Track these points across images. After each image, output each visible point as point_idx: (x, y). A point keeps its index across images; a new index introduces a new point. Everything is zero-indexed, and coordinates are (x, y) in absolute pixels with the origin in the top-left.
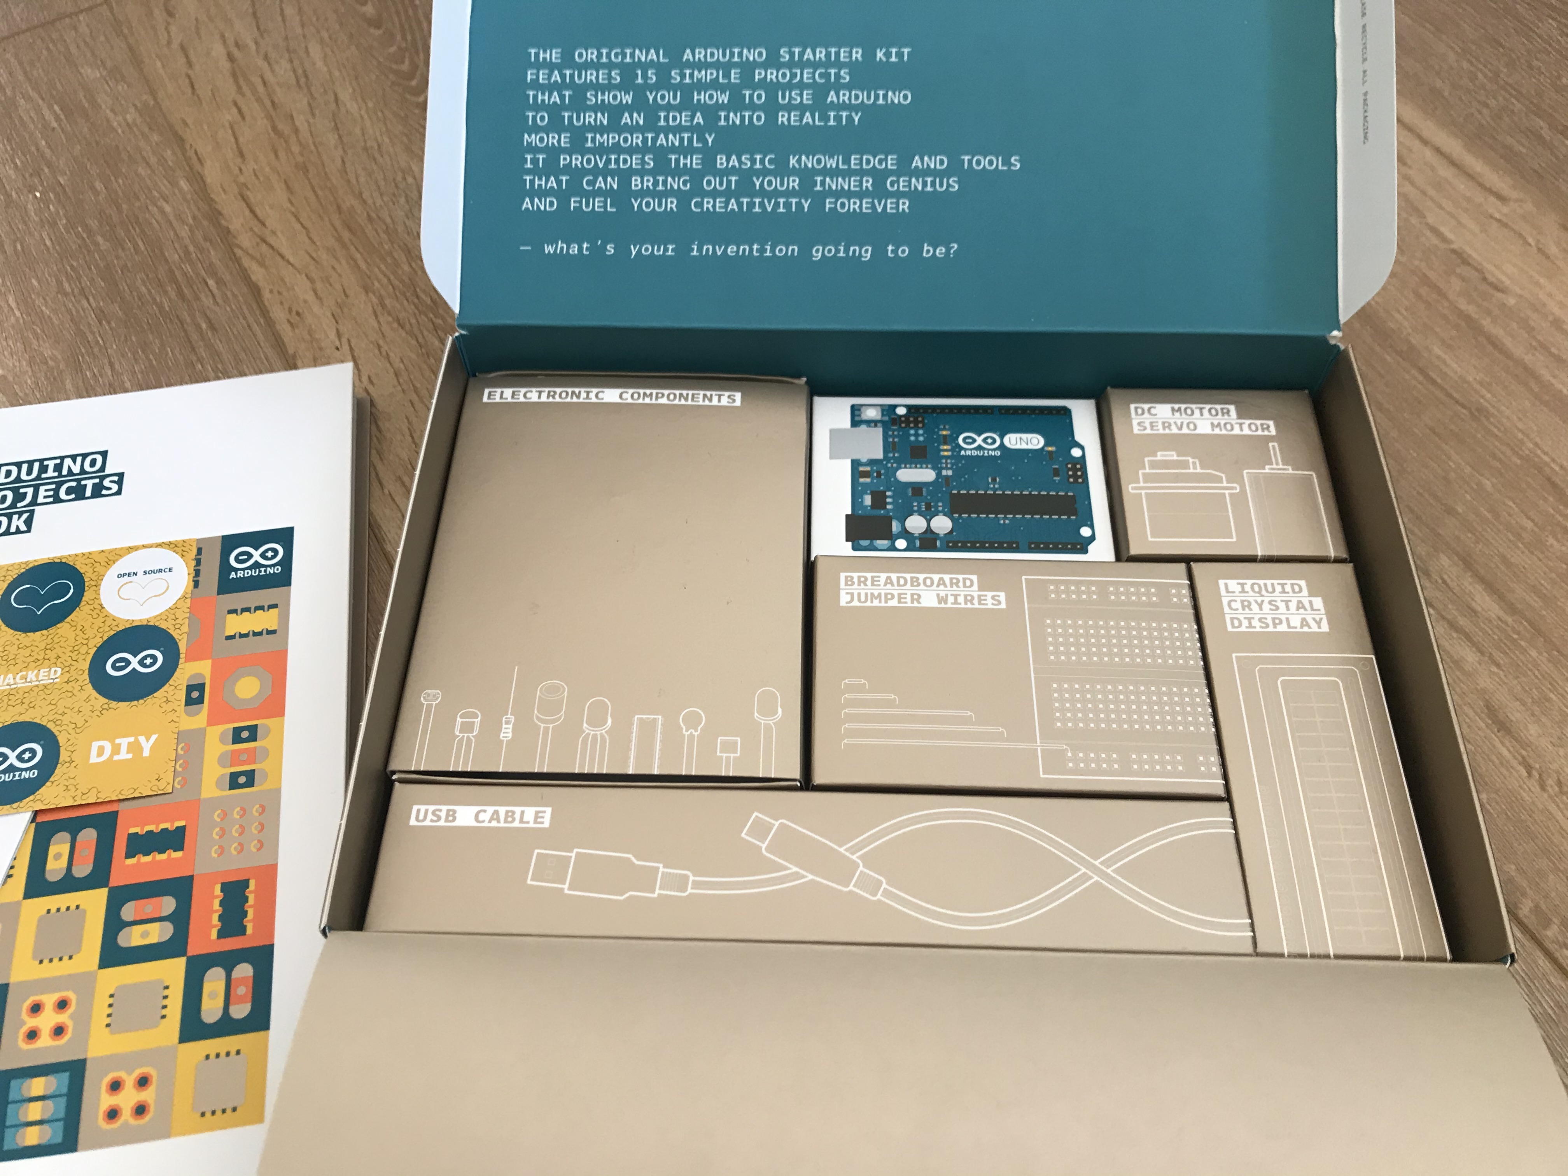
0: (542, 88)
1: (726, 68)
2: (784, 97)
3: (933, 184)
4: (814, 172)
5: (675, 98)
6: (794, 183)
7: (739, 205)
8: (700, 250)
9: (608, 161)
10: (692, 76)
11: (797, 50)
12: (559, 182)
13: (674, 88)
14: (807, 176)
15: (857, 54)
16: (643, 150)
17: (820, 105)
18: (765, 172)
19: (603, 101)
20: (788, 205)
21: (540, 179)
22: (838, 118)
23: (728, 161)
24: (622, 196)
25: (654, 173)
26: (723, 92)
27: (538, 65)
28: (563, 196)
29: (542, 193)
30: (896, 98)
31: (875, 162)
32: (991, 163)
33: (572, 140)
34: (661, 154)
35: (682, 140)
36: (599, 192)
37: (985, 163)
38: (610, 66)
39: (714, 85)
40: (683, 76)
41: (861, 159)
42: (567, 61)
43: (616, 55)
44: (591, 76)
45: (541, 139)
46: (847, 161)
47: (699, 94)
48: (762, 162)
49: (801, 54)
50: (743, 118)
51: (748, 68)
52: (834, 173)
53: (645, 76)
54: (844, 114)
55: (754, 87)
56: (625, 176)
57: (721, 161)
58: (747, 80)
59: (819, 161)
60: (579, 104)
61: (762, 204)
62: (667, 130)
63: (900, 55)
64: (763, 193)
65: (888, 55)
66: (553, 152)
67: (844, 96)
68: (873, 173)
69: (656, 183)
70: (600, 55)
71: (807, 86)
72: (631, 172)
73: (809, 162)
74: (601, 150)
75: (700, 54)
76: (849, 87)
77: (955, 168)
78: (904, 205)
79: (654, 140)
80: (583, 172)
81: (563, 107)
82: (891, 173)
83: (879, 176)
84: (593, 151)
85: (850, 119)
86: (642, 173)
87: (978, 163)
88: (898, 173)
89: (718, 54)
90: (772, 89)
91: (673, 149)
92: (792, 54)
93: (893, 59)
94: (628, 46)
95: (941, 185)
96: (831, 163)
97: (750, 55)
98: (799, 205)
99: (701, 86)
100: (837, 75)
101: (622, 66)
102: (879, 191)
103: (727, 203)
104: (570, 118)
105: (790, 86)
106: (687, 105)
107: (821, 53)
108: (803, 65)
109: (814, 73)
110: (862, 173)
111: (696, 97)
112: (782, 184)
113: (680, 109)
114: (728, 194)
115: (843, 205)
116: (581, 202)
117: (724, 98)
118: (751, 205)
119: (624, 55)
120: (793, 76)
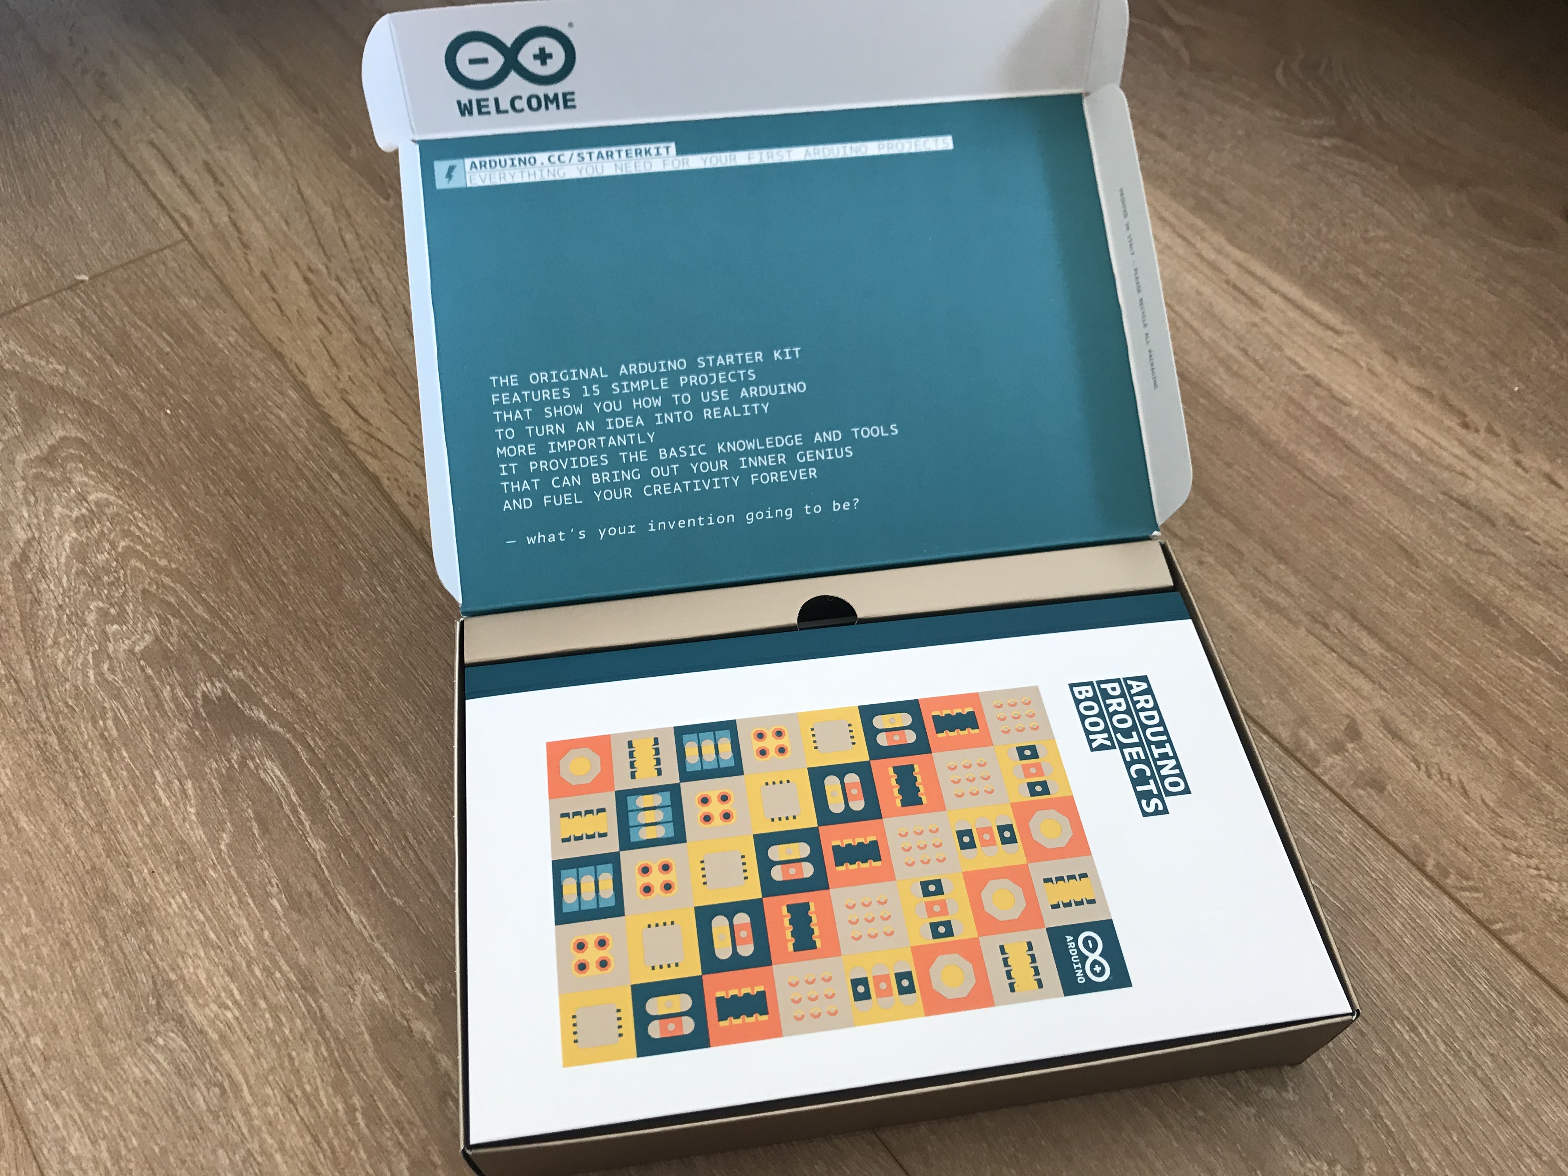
0: (507, 408)
1: (657, 377)
2: (705, 398)
3: (833, 454)
4: (739, 454)
5: (618, 406)
6: (724, 464)
7: (683, 487)
8: (656, 526)
9: (570, 463)
10: (629, 386)
11: (711, 358)
12: (531, 485)
13: (615, 398)
14: (733, 458)
15: (759, 356)
16: (598, 451)
17: (735, 401)
18: (699, 459)
19: (558, 414)
20: (721, 483)
21: (515, 484)
22: (751, 409)
23: (668, 453)
24: (586, 490)
25: (609, 468)
26: (656, 398)
27: (501, 390)
28: (537, 497)
29: (519, 495)
30: (794, 388)
31: (785, 441)
32: (875, 431)
33: (537, 450)
34: (613, 453)
35: (628, 439)
36: (566, 489)
37: (870, 432)
38: (561, 385)
39: (648, 392)
40: (622, 388)
41: (774, 440)
42: (524, 384)
43: (564, 376)
44: (545, 394)
45: (512, 451)
46: (763, 443)
47: (637, 401)
48: (696, 450)
49: (715, 361)
50: (675, 417)
51: (673, 376)
52: (755, 453)
53: (590, 391)
54: (755, 405)
55: (681, 391)
56: (586, 474)
57: (663, 453)
58: (674, 386)
59: (741, 446)
60: (538, 419)
61: (700, 485)
62: (615, 433)
63: (792, 353)
64: (700, 475)
65: (783, 354)
66: (524, 460)
67: (753, 391)
68: (784, 449)
69: (612, 477)
70: (550, 377)
71: (723, 386)
72: (590, 470)
73: (733, 447)
74: (563, 455)
75: (633, 368)
76: (756, 383)
77: (848, 438)
78: (813, 473)
79: (606, 442)
80: (552, 474)
81: (526, 422)
82: (799, 448)
83: (790, 452)
84: (556, 456)
85: (760, 409)
86: (600, 470)
87: (866, 432)
88: (805, 448)
89: (648, 367)
90: (695, 391)
91: (622, 448)
92: (707, 362)
93: (788, 357)
94: (573, 368)
95: (839, 454)
96: (751, 446)
97: (674, 365)
98: (730, 482)
99: (638, 394)
100: (746, 375)
101: (569, 384)
102: (792, 465)
103: (673, 487)
104: (533, 430)
105: (709, 388)
106: (628, 410)
107: (730, 358)
108: (718, 369)
109: (727, 375)
110: (776, 451)
111: (635, 404)
112: (714, 467)
113: (622, 414)
114: (672, 480)
115: (765, 478)
116: (552, 499)
117: (658, 403)
118: (692, 486)
119: (571, 375)
120: (711, 379)
